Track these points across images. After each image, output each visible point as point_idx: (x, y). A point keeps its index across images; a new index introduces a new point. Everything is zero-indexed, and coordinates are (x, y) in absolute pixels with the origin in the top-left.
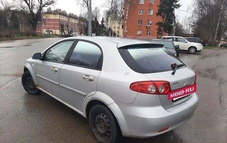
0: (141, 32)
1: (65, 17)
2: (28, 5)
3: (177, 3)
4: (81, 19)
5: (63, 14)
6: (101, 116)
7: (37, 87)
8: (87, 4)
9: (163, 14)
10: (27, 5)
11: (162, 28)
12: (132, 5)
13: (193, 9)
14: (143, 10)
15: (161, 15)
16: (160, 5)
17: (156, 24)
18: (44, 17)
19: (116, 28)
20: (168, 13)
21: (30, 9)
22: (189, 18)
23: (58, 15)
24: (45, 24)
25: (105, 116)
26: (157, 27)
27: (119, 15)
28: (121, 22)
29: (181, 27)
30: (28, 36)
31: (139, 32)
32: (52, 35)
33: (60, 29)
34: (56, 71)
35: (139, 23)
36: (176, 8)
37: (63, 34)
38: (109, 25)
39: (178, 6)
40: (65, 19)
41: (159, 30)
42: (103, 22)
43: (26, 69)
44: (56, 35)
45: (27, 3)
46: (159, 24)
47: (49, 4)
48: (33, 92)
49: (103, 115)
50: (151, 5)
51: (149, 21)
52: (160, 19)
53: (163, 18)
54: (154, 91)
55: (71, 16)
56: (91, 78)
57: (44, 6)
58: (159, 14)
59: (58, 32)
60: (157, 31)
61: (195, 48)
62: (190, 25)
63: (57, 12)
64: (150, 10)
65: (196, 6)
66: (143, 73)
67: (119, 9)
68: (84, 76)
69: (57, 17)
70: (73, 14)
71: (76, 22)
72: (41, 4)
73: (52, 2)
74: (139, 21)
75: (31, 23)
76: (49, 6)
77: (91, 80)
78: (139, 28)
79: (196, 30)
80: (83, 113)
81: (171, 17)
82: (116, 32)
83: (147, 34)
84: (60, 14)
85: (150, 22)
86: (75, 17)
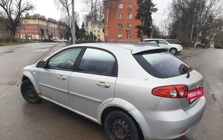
0: (121, 35)
1: (44, 22)
2: (6, 10)
3: (154, 7)
4: (60, 23)
5: (42, 19)
6: (118, 122)
7: (40, 96)
8: (68, 9)
9: (141, 17)
10: (4, 10)
11: (141, 31)
12: (112, 9)
13: (168, 12)
14: (122, 14)
15: (140, 19)
16: (139, 9)
17: (136, 27)
18: (23, 23)
19: (97, 31)
20: (146, 17)
21: (8, 14)
22: (165, 21)
23: (37, 20)
24: (25, 29)
25: (124, 122)
26: (137, 30)
27: (99, 19)
28: (101, 26)
29: (158, 29)
30: (8, 42)
31: (120, 36)
32: (32, 40)
33: (39, 34)
34: (64, 79)
35: (119, 26)
36: (154, 12)
37: (44, 38)
38: (89, 29)
39: (156, 10)
40: (44, 24)
41: (139, 33)
42: (83, 26)
43: (25, 78)
44: (36, 40)
45: (4, 8)
46: (138, 27)
47: (28, 10)
48: (33, 101)
49: (122, 121)
50: (129, 9)
51: (128, 24)
52: (139, 23)
53: (142, 21)
54: (175, 95)
55: (50, 21)
56: (107, 84)
57: (23, 11)
58: (138, 17)
59: (37, 37)
60: (137, 34)
61: (175, 49)
62: (165, 27)
63: (36, 17)
64: (129, 14)
65: (171, 10)
66: (162, 78)
67: (98, 13)
68: (98, 83)
69: (36, 22)
70: (52, 19)
71: (56, 26)
72: (19, 9)
73: (31, 8)
74: (119, 24)
75: (10, 28)
76: (28, 11)
77: (107, 87)
78: (120, 32)
79: (172, 32)
80: (98, 120)
81: (149, 20)
82: (96, 35)
83: (128, 37)
84: (39, 19)
85: (130, 25)
86: (54, 22)
